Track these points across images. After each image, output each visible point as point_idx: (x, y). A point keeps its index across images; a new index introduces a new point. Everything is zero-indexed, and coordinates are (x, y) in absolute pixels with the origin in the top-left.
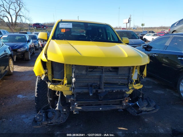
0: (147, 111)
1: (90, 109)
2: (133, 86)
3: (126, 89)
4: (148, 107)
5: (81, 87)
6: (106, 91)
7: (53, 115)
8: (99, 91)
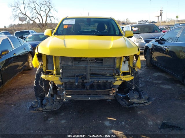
0: (140, 104)
1: (80, 98)
2: (120, 78)
3: (112, 80)
4: (140, 99)
5: (68, 77)
6: (91, 81)
7: (46, 102)
8: (85, 81)
